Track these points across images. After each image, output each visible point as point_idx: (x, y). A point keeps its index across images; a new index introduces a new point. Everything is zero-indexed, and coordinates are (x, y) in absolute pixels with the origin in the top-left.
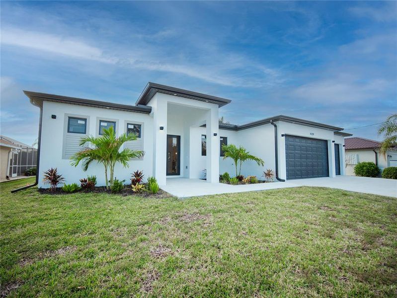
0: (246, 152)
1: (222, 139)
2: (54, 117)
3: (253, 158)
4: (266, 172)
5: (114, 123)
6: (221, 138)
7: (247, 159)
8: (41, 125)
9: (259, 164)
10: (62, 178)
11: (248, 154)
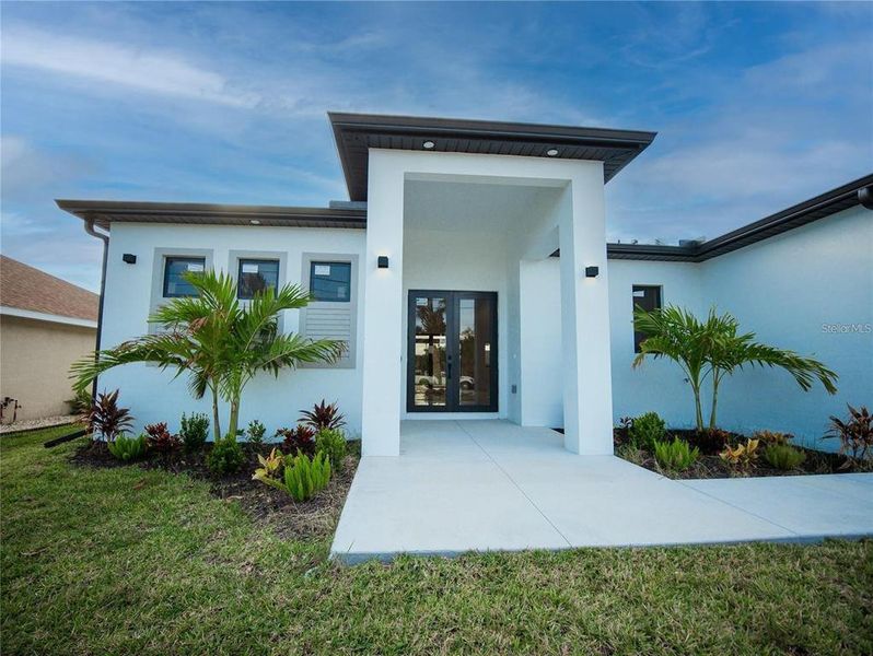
0: (738, 335)
1: (641, 294)
2: (130, 259)
3: (772, 356)
4: (847, 420)
5: (276, 262)
6: (636, 288)
7: (746, 363)
8: (104, 282)
9: (804, 384)
10: (129, 419)
11: (750, 343)
